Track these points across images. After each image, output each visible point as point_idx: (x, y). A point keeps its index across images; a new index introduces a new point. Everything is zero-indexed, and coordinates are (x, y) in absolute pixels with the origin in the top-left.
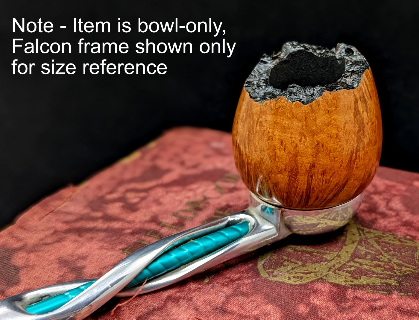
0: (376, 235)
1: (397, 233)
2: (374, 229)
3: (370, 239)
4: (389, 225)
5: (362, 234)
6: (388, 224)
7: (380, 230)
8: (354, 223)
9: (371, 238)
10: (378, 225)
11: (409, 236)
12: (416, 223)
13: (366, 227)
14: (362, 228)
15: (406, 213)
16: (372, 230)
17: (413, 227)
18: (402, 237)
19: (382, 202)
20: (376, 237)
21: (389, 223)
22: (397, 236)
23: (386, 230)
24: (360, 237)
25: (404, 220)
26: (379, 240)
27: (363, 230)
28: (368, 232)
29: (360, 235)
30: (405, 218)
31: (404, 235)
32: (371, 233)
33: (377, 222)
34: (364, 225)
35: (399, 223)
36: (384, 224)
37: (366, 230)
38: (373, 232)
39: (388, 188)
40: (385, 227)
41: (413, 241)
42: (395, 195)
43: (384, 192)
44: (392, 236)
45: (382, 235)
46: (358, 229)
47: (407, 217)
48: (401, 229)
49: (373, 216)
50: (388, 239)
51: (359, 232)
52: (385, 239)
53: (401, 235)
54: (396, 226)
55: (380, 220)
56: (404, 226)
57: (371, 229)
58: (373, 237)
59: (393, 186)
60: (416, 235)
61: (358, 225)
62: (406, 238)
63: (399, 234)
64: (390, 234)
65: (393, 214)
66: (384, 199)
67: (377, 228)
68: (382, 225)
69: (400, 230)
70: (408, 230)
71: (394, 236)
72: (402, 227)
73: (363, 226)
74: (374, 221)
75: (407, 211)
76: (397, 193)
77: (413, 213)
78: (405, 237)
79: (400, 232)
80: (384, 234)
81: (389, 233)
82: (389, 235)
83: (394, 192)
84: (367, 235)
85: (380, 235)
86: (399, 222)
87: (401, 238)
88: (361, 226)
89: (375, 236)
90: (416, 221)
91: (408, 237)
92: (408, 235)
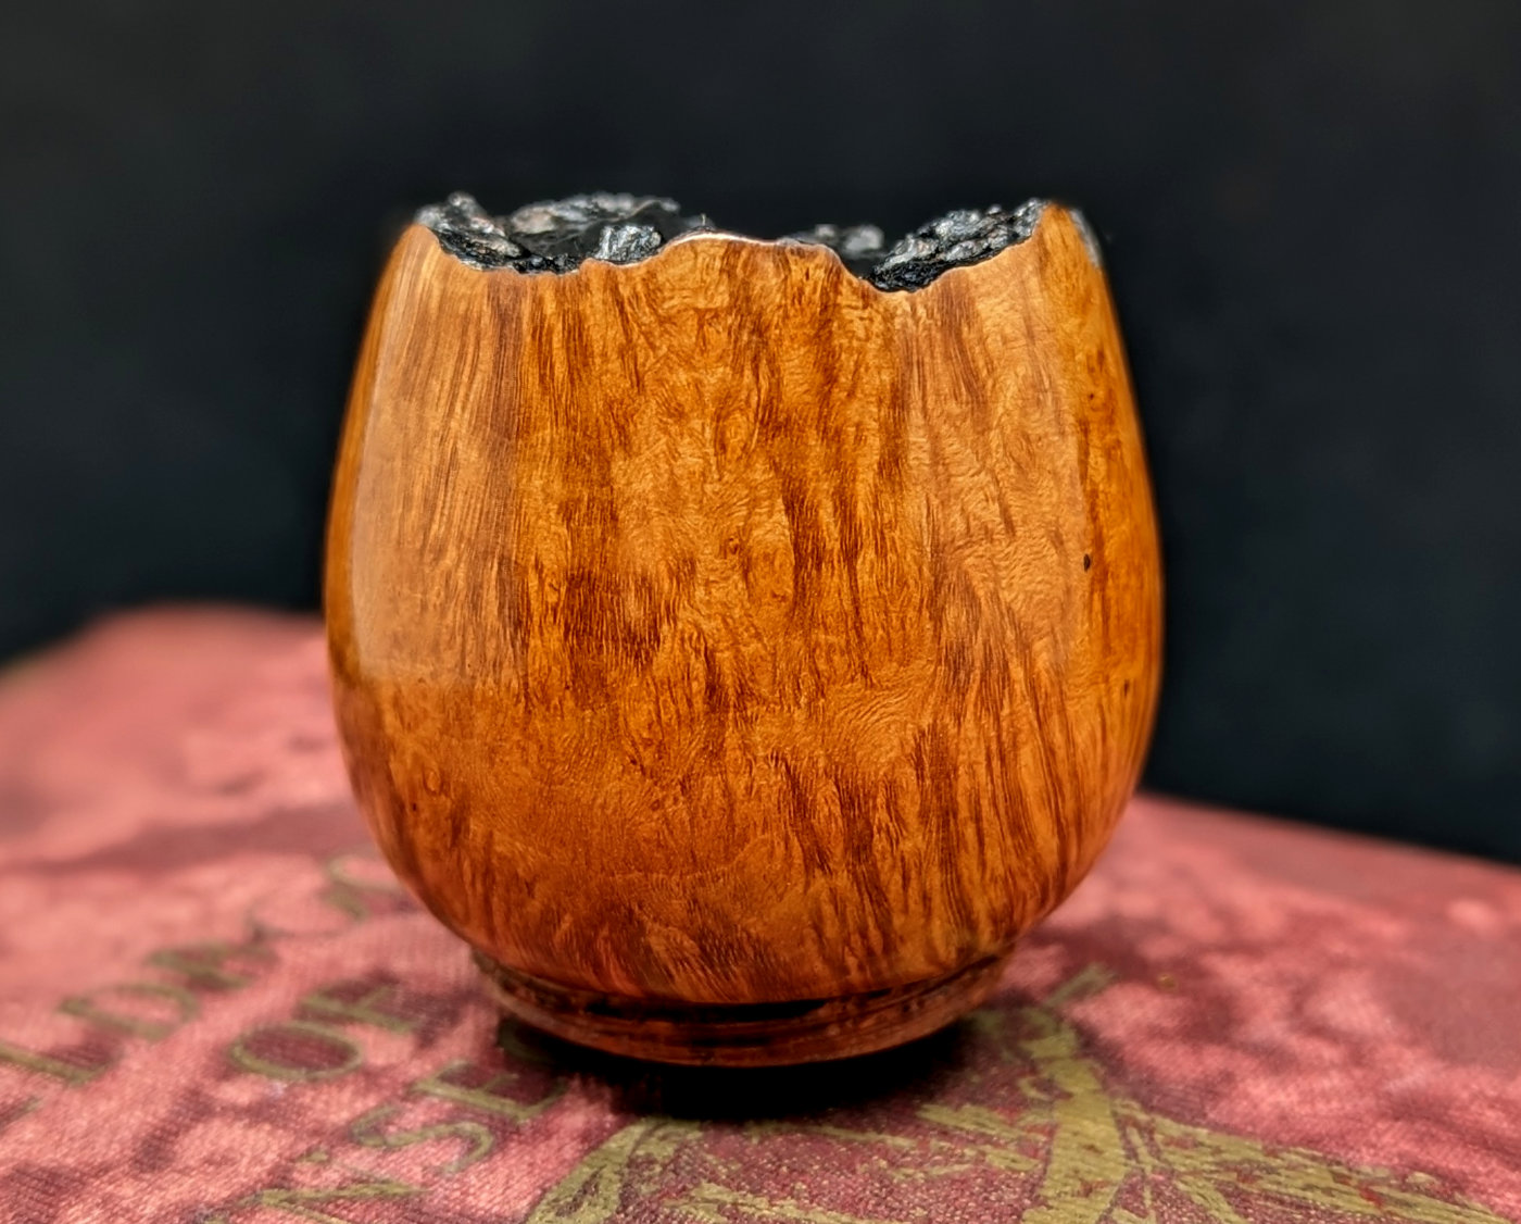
0: (1225, 1156)
1: (1351, 1155)
2: (1215, 1127)
3: (1189, 1178)
4: (1306, 1110)
5: (1143, 1151)
6: (1301, 1103)
7: (1252, 1135)
8: (1095, 1092)
9: (1195, 1172)
10: (1242, 1106)
11: (1422, 1170)
12: (1464, 1108)
13: (1167, 1113)
14: (1142, 1117)
15: (1409, 1055)
16: (1202, 1133)
17: (1450, 1126)
18: (1382, 1173)
19: (1269, 991)
20: (1225, 1166)
21: (1308, 1097)
22: (1350, 1170)
23: (1285, 1137)
24: (1133, 1162)
25: (1394, 1086)
26: (1241, 1186)
27: (1148, 1131)
28: (1181, 1144)
29: (1132, 1153)
30: (1399, 1074)
31: (1393, 1168)
32: (1198, 1145)
33: (1234, 1094)
34: (1155, 1102)
35: (1369, 1101)
36: (1277, 1105)
37: (1169, 1127)
38: (1208, 1142)
39: (1302, 930)
40: (1283, 1118)
41: (1449, 1199)
42: (1340, 964)
43: (1280, 944)
44: (1324, 1167)
45: (1261, 1158)
46: (1122, 1123)
47: (1416, 1073)
48: (1379, 1135)
49: (1214, 1059)
50: (1300, 1183)
51: (1124, 1136)
52: (1279, 1183)
53: (1375, 1166)
54: (1347, 1117)
55: (1249, 1081)
56: (1397, 1119)
57: (1198, 1125)
58: (1206, 1167)
59: (1334, 922)
60: (1466, 1169)
61: (1118, 1101)
62: (1410, 1180)
63: (1368, 1158)
64: (1314, 1158)
65: (1329, 1053)
66: (1281, 979)
67: (1237, 1120)
68: (1265, 1107)
69: (1374, 1139)
70: (1420, 1140)
71: (1335, 1168)
72: (1381, 1126)
73: (1148, 1107)
74: (1214, 1089)
75: (1413, 1043)
76: (1354, 953)
77: (1450, 1054)
78: (1405, 1177)
79: (1374, 1146)
80: (1273, 1154)
81: (1301, 1150)
82: (1308, 1163)
83: (1338, 948)
84: (1171, 1158)
85: (1249, 1161)
86: (1362, 1096)
87: (1372, 1183)
88: (1135, 1105)
89: (1217, 1164)
90: (1465, 1095)
91: (1421, 1177)
92: (1417, 1166)
